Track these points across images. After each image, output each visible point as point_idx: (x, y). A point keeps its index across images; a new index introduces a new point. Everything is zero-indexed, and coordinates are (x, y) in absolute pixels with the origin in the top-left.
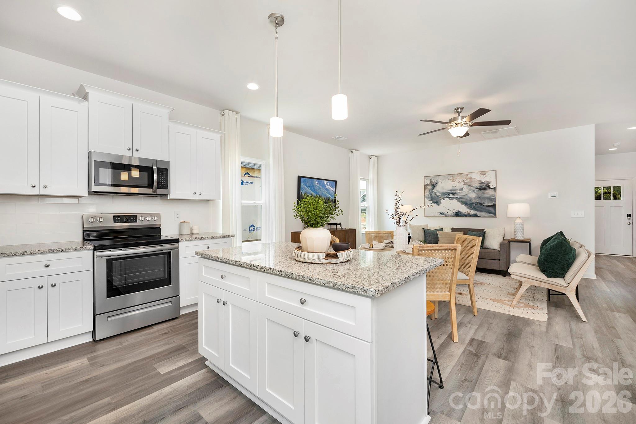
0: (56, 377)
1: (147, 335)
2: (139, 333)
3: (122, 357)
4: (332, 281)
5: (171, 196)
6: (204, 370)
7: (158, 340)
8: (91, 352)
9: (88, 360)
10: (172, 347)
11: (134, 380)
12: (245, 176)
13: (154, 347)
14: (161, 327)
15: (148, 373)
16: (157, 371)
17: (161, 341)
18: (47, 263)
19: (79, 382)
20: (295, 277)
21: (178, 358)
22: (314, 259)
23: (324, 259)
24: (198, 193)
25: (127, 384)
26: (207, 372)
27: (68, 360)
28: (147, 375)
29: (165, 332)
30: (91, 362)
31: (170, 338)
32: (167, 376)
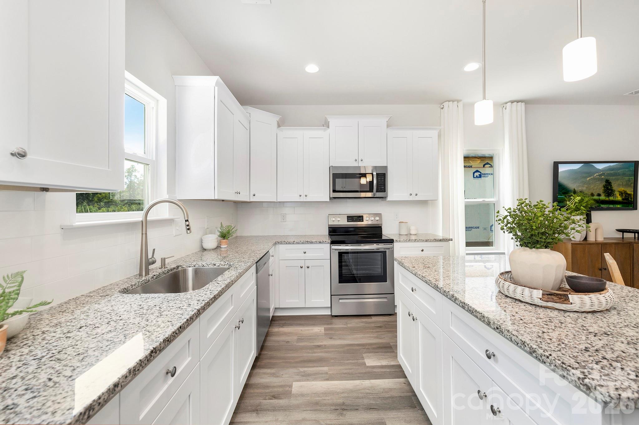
0: (305, 335)
1: (365, 323)
2: (361, 319)
3: (345, 336)
4: (528, 343)
5: (389, 199)
6: (402, 380)
7: (372, 331)
8: (328, 324)
9: (324, 330)
10: (381, 342)
11: (347, 360)
12: (484, 167)
13: (367, 337)
14: (378, 319)
15: (358, 360)
16: (364, 361)
17: (375, 333)
18: (305, 251)
19: (315, 345)
20: (479, 317)
21: (383, 355)
22: (523, 296)
23: (541, 299)
24: (414, 195)
25: (341, 362)
26: (404, 383)
27: (314, 325)
28: (356, 361)
29: (380, 325)
30: (325, 332)
31: (382, 333)
32: (370, 370)
